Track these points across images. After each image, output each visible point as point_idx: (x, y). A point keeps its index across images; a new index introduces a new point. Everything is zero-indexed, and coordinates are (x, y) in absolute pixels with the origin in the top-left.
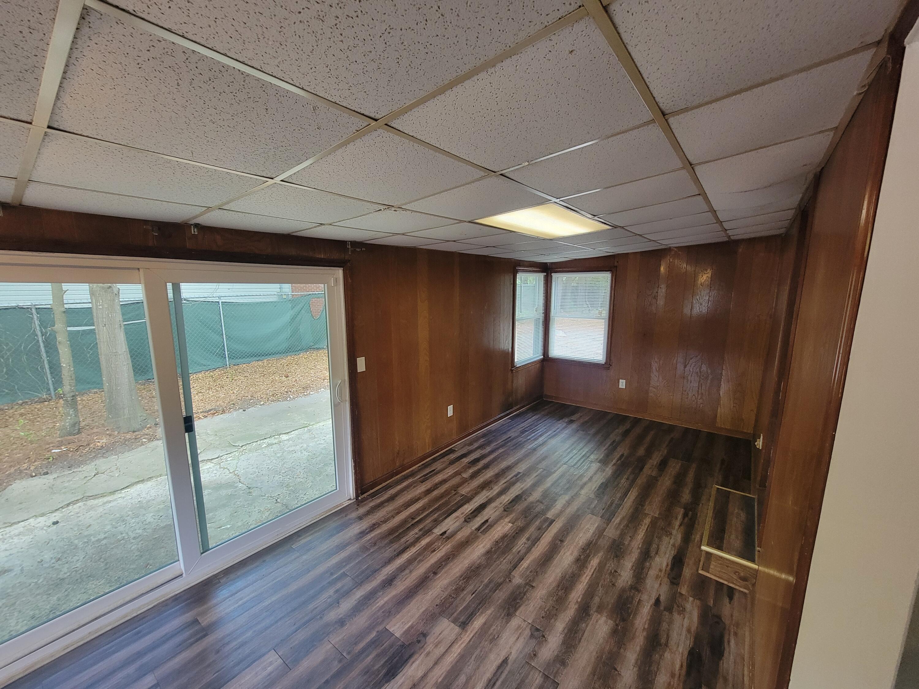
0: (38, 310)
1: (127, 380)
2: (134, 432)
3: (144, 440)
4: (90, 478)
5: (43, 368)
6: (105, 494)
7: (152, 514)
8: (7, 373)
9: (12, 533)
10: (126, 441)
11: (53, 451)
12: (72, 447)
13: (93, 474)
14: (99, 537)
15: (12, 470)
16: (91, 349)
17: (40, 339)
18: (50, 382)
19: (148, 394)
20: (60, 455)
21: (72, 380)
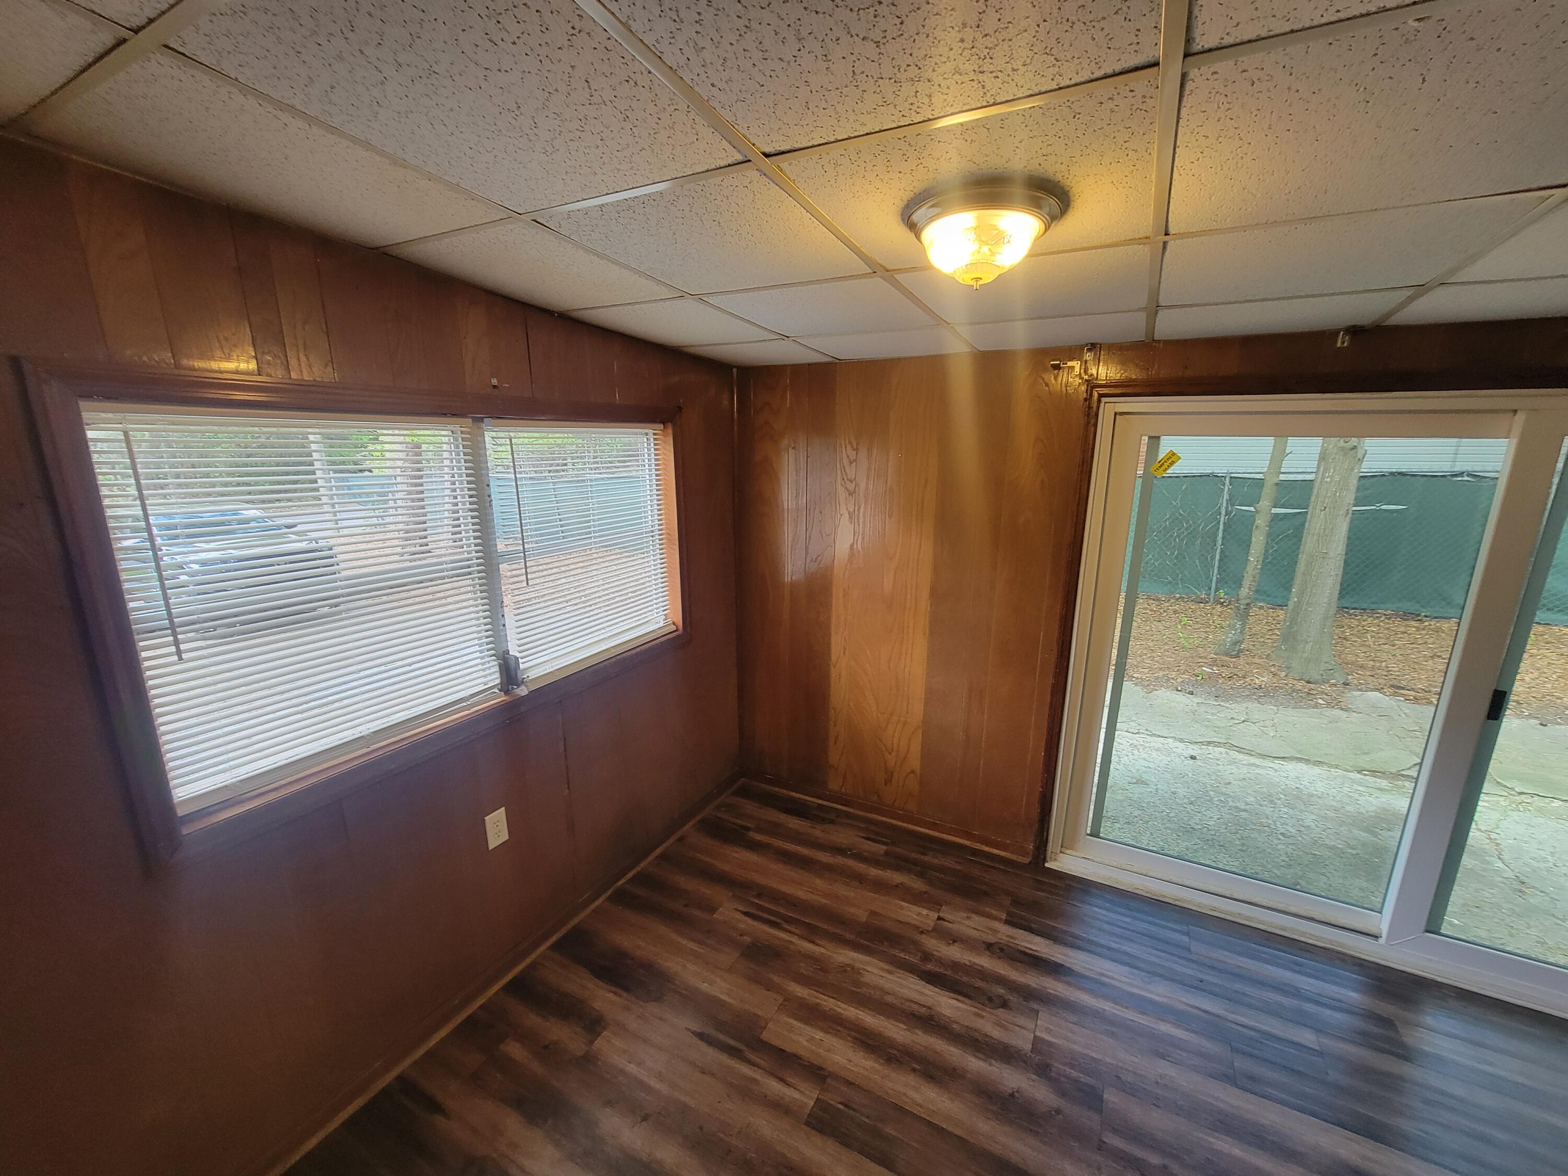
0: (1233, 480)
1: (1326, 600)
2: (1308, 682)
3: (1320, 701)
4: (1237, 722)
5: (1213, 558)
6: (1253, 753)
7: (1314, 817)
8: (1177, 557)
9: (1152, 744)
10: (1293, 691)
11: (1204, 668)
12: (1226, 672)
13: (1243, 719)
14: (1238, 804)
15: (1161, 673)
16: (1277, 543)
17: (1222, 520)
18: (1214, 578)
19: (1336, 632)
20: (1210, 676)
21: (1255, 581)
